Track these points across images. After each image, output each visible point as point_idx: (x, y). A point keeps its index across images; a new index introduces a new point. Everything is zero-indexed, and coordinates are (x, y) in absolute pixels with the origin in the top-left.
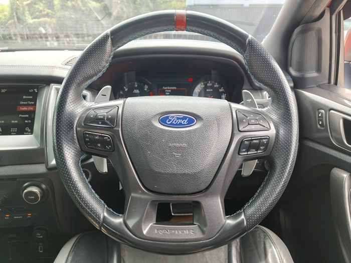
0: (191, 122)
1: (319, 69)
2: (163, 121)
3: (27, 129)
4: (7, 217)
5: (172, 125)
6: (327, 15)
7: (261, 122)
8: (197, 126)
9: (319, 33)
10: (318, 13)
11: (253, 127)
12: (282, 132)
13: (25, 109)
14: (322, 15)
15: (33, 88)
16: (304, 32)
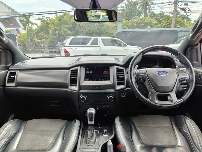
0: (165, 73)
1: (197, 61)
2: (158, 73)
3: (107, 79)
5: (161, 74)
6: (199, 44)
7: (184, 74)
8: (167, 74)
9: (197, 49)
10: (196, 43)
11: (183, 75)
12: (191, 76)
13: (106, 73)
14: (197, 44)
15: (107, 67)
16: (191, 49)
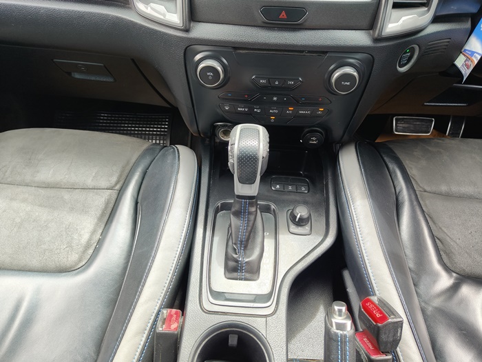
4: (289, 110)
